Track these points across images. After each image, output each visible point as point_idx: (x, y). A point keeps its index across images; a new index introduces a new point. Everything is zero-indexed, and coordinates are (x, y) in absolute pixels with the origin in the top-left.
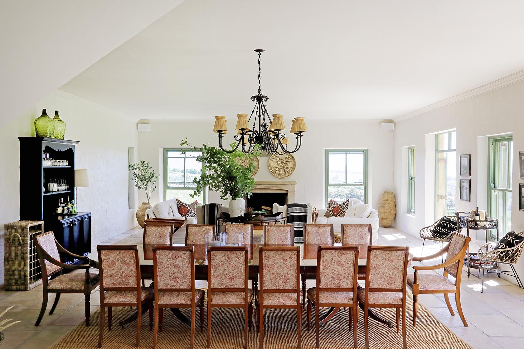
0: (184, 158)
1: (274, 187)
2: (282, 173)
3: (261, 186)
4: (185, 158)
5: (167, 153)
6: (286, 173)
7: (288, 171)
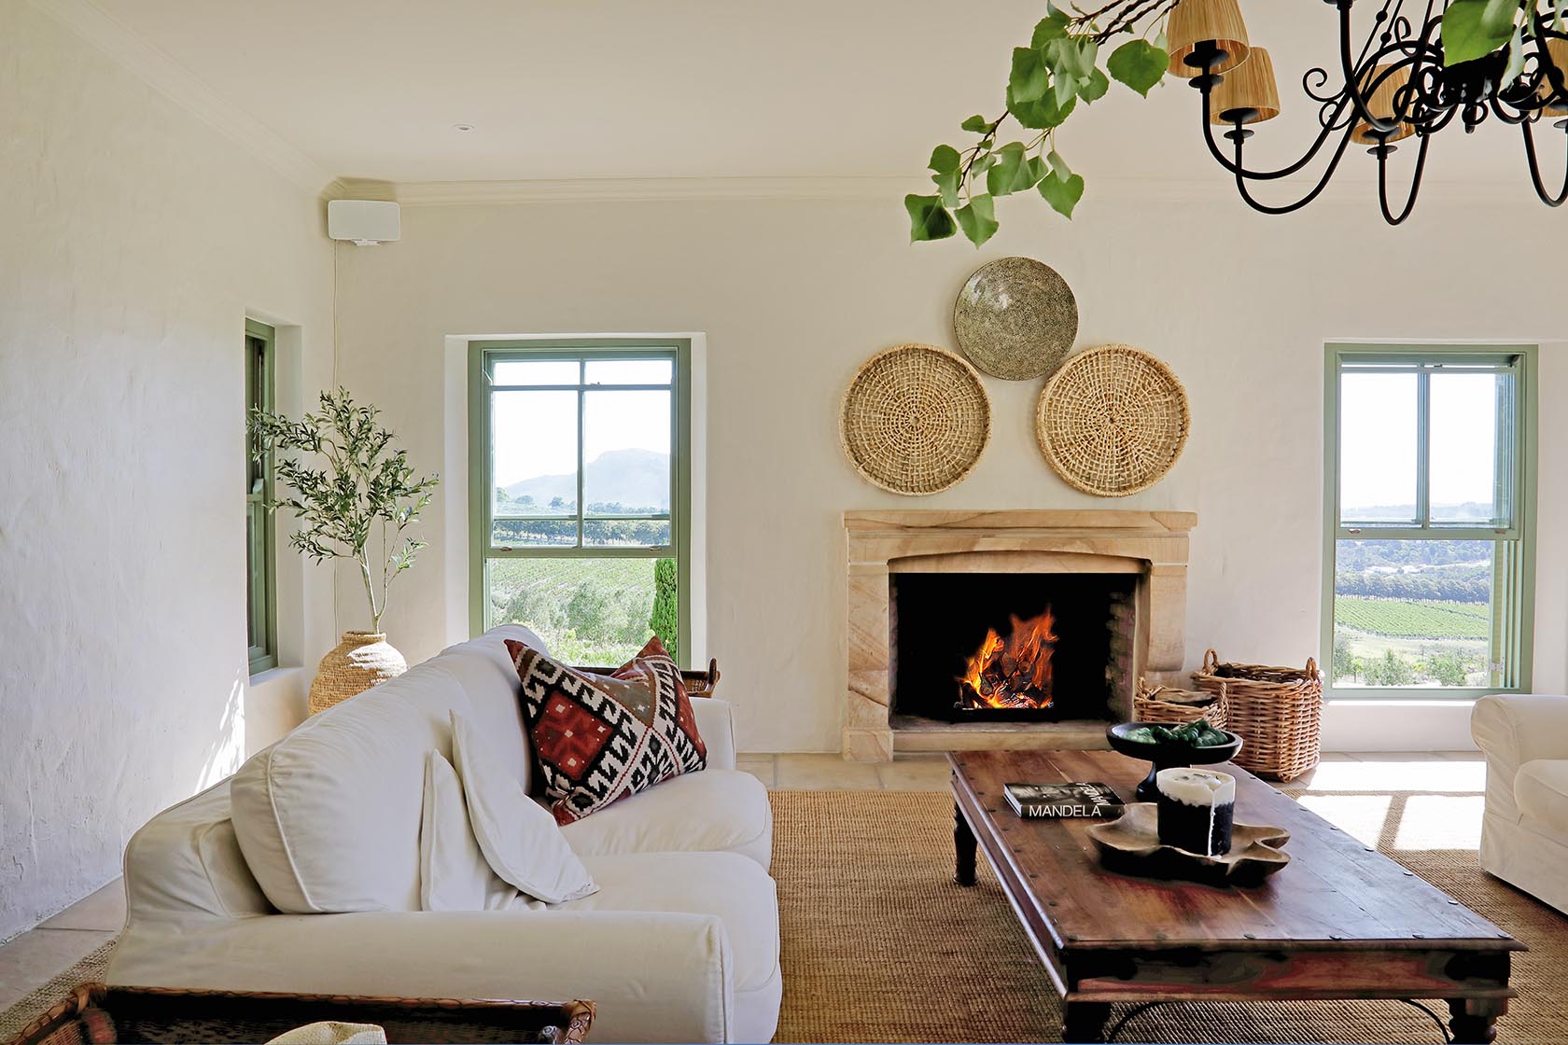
0: (576, 393)
1: (1071, 540)
2: (1107, 468)
3: (1000, 534)
4: (581, 389)
5: (489, 369)
6: (1131, 466)
7: (1142, 455)
